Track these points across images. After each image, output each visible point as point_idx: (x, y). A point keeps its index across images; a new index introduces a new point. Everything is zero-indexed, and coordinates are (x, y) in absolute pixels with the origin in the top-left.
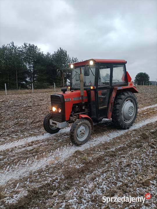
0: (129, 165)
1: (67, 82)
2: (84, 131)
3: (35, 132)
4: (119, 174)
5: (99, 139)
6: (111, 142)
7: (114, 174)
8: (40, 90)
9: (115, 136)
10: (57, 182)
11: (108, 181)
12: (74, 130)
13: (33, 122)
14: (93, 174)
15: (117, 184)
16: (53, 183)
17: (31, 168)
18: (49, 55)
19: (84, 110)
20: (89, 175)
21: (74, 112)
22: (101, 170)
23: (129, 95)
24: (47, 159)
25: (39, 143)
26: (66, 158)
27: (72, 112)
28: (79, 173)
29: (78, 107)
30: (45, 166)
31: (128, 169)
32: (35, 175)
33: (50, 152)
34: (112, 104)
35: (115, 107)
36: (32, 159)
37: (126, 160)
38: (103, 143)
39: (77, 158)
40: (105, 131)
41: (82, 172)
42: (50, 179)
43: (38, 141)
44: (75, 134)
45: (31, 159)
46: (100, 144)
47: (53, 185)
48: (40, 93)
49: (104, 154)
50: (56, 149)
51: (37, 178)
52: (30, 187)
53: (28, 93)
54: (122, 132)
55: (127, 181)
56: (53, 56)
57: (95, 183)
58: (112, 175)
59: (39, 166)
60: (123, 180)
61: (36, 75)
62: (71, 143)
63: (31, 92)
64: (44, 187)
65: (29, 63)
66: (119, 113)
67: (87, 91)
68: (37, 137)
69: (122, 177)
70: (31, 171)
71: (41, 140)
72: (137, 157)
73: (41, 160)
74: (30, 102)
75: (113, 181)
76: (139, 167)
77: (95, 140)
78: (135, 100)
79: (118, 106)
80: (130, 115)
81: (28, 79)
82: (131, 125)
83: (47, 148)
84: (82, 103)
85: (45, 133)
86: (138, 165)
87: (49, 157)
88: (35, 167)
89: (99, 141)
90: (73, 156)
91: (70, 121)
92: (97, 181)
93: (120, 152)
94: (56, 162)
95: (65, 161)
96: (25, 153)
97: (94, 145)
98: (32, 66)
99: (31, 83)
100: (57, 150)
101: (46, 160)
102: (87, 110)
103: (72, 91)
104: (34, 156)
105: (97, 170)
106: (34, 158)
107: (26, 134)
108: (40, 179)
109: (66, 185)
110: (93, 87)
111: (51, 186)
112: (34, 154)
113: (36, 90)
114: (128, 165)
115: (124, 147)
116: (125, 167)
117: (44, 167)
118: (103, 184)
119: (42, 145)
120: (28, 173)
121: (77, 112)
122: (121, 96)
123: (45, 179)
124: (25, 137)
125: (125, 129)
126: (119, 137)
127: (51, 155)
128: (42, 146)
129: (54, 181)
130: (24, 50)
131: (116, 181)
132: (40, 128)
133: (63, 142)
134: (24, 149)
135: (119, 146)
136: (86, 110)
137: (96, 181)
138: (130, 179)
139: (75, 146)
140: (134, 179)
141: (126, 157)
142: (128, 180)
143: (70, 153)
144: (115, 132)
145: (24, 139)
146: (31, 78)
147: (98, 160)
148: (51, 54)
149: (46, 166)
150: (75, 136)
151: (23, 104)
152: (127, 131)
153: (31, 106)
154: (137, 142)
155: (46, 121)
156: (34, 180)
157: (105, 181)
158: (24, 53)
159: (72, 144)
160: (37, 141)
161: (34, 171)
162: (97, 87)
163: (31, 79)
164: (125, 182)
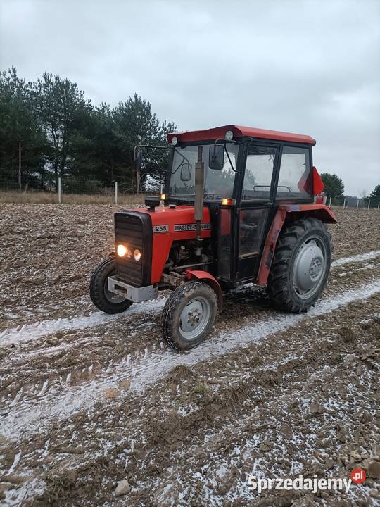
0: (317, 413)
1: (147, 182)
2: (199, 314)
3: (67, 308)
4: (294, 437)
5: (232, 335)
6: (264, 345)
7: (280, 438)
8: (77, 197)
9: (275, 331)
10: (128, 455)
11: (268, 459)
12: (173, 310)
13: (60, 278)
14: (221, 431)
15: (290, 467)
16: (117, 458)
17: (55, 409)
18: (106, 111)
19: (199, 259)
20: (211, 435)
21: (175, 261)
22: (241, 423)
23: (313, 229)
24: (98, 385)
25: (77, 338)
26: (149, 384)
27: (168, 262)
28: (185, 428)
29: (184, 250)
30: (92, 404)
31: (317, 426)
32: (65, 429)
33: (107, 366)
34: (272, 247)
35: (280, 257)
36: (57, 383)
37: (309, 400)
38: (245, 346)
39: (178, 387)
40: (246, 315)
41: (193, 426)
42: (109, 445)
43: (75, 332)
44: (176, 322)
45: (54, 381)
46: (236, 349)
47: (118, 462)
48: (78, 203)
49: (250, 379)
50: (122, 356)
51: (71, 441)
52: (51, 468)
53: (47, 201)
54: (290, 321)
55: (316, 461)
56: (115, 112)
57: (232, 461)
58: (275, 441)
59: (77, 403)
60: (304, 457)
61: (68, 159)
62: (161, 343)
63: (55, 201)
64: (93, 468)
65: (55, 126)
66: (287, 272)
67: (210, 210)
68: (70, 319)
69: (304, 447)
70: (56, 418)
71: (82, 328)
72: (337, 393)
73: (82, 388)
74: (53, 225)
75: (280, 459)
76: (344, 419)
77: (222, 336)
78: (326, 240)
79: (285, 253)
80: (314, 277)
81: (48, 167)
82: (312, 302)
83: (99, 354)
84: (195, 240)
85: (94, 311)
86: (340, 414)
87: (104, 378)
88: (67, 405)
89: (233, 342)
90: (169, 380)
91: (162, 286)
92: (238, 458)
93: (288, 375)
94: (123, 394)
95: (148, 392)
96: (40, 363)
97: (222, 352)
98: (61, 133)
99: (56, 177)
100: (126, 360)
101: (97, 388)
102: (207, 259)
103: (173, 208)
104: (63, 374)
105: (232, 421)
106: (64, 380)
107: (42, 310)
108: (81, 445)
109: (151, 463)
110: (230, 201)
111: (111, 467)
112: (63, 369)
113: (67, 197)
114: (317, 415)
115: (298, 361)
116: (307, 418)
117: (90, 406)
118: (255, 468)
119: (84, 343)
120: (46, 422)
121: (183, 262)
122: (294, 229)
123: (93, 443)
124: (39, 320)
125: (296, 312)
126: (283, 334)
127: (109, 374)
128: (86, 347)
129: (119, 450)
130: (42, 91)
131: (288, 460)
132: (79, 295)
133: (140, 337)
134: (35, 353)
135: (287, 360)
136: (205, 258)
137: (235, 455)
138: (324, 454)
139: (172, 351)
140: (335, 454)
141: (303, 389)
142: (321, 457)
143: (159, 370)
144: (271, 318)
145: (37, 323)
146: (56, 164)
147: (234, 395)
148: (111, 109)
149: (95, 406)
150: (175, 327)
151: (35, 229)
152: (300, 317)
153: (54, 237)
154: (330, 348)
155: (98, 280)
156: (64, 445)
157: (260, 459)
158: (43, 99)
159: (164, 346)
160: (71, 332)
161: (63, 418)
162: (240, 201)
163: (55, 167)
164: (311, 461)
